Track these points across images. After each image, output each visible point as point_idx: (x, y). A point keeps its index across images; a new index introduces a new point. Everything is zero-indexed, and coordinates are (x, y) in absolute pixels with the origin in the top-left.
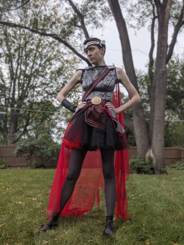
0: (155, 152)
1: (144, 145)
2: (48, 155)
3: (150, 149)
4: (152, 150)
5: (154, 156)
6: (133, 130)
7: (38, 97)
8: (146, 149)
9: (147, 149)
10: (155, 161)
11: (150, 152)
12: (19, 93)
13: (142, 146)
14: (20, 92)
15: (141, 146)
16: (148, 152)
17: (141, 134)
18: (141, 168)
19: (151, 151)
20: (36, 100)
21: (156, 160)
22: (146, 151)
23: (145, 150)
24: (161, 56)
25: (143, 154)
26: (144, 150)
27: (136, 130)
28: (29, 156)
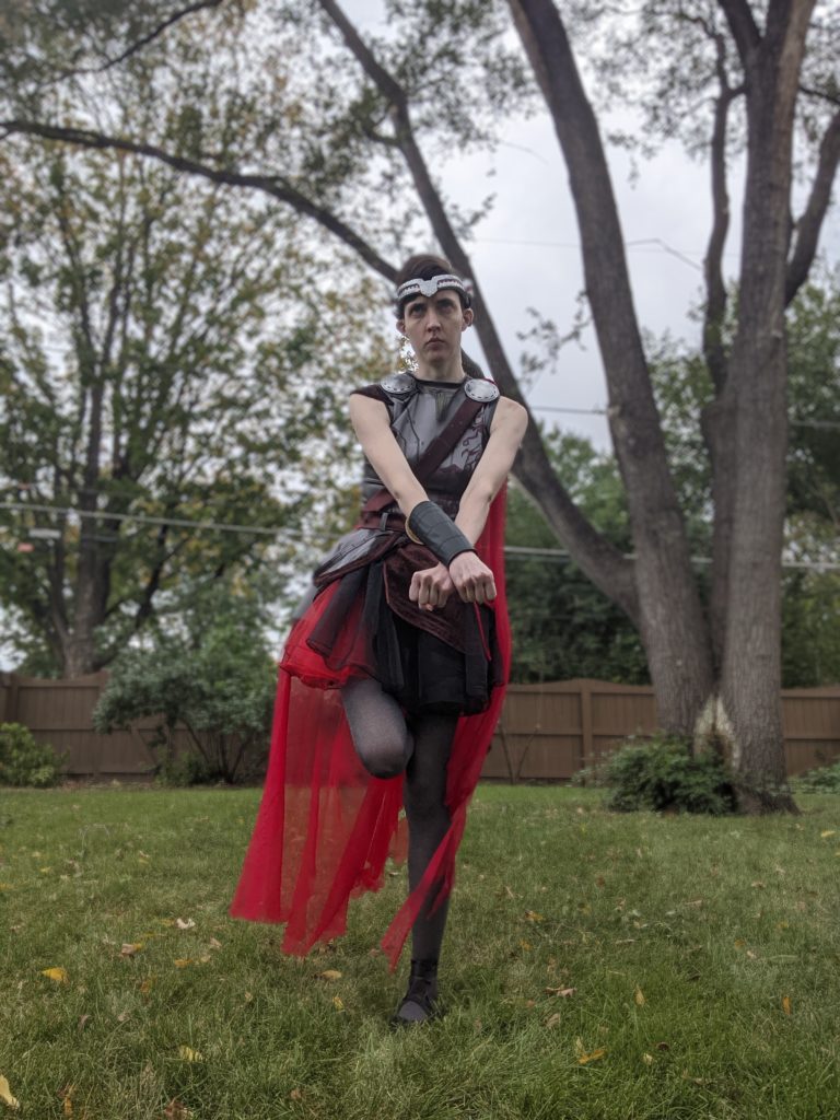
0: (737, 710)
1: (687, 680)
2: (248, 722)
3: (716, 696)
4: (724, 702)
5: (735, 730)
6: (636, 609)
7: (204, 463)
8: (697, 698)
9: (702, 699)
10: (736, 754)
11: (715, 711)
12: (117, 445)
13: (676, 681)
14: (124, 440)
15: (674, 684)
16: (708, 713)
17: (674, 627)
18: (676, 784)
19: (720, 708)
20: (194, 476)
21: (744, 749)
22: (698, 705)
23: (691, 701)
24: (761, 269)
25: (684, 722)
26: (687, 701)
27: (647, 611)
28: (159, 729)
